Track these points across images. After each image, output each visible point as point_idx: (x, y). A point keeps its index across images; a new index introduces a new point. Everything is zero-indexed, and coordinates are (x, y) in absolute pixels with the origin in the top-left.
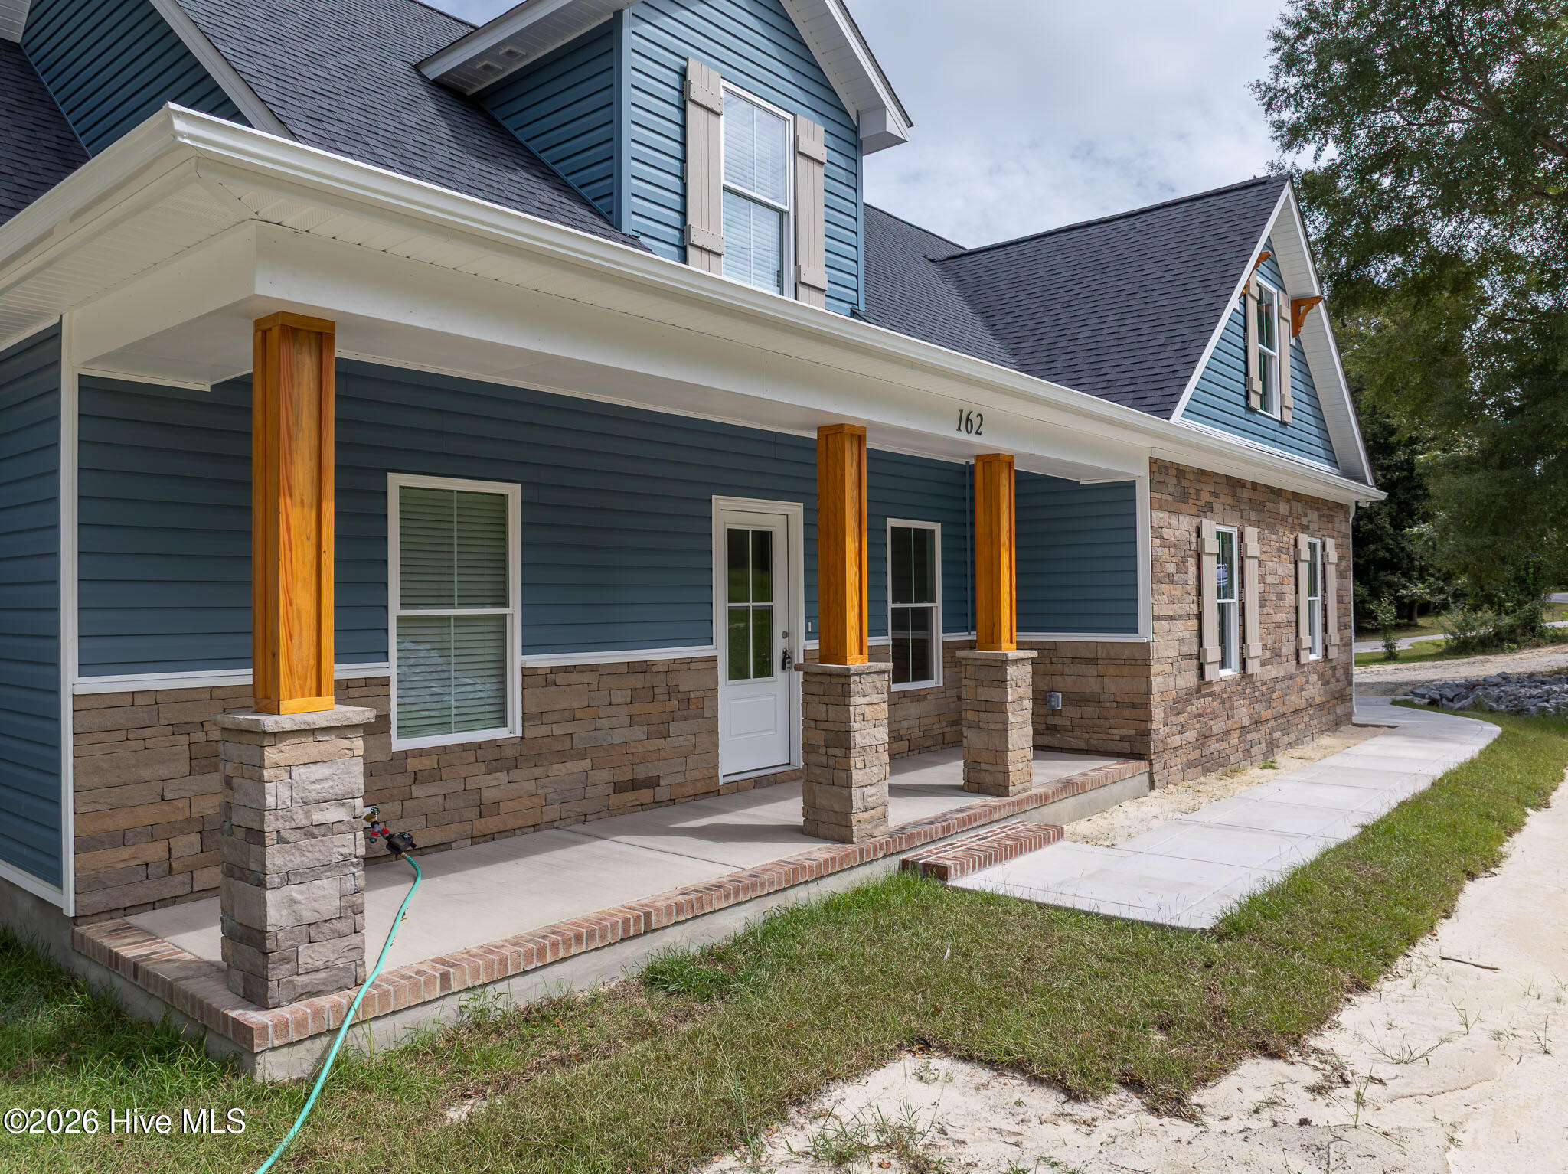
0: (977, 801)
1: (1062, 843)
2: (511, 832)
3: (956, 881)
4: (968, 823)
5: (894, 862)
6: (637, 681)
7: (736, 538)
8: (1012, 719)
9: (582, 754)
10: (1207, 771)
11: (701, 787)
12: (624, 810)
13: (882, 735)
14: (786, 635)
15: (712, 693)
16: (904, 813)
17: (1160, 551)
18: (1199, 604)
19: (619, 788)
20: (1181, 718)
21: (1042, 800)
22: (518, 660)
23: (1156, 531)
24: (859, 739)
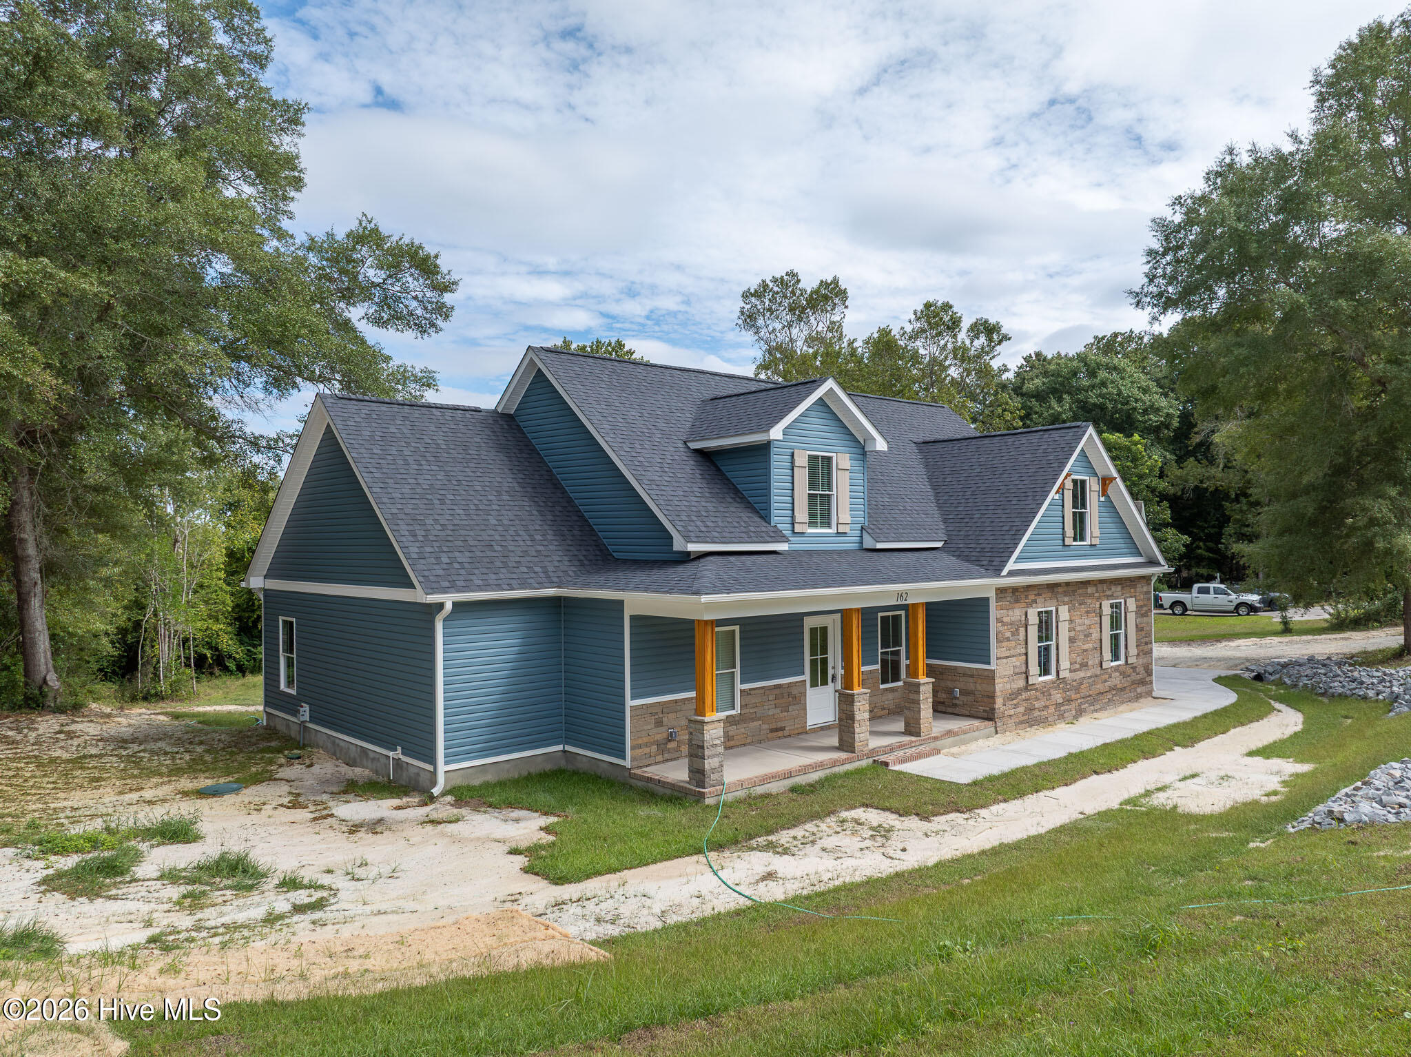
0: (907, 739)
1: (939, 756)
2: (737, 746)
3: (890, 768)
4: (901, 746)
5: (871, 761)
6: (777, 691)
7: (813, 631)
8: (922, 707)
9: (759, 719)
10: (1031, 726)
11: (800, 731)
12: (773, 739)
13: (867, 715)
14: (834, 668)
15: (804, 694)
16: (876, 742)
17: (1001, 629)
18: (1026, 648)
19: (772, 731)
20: (1015, 702)
21: (936, 739)
22: (739, 686)
23: (999, 620)
24: (858, 717)
